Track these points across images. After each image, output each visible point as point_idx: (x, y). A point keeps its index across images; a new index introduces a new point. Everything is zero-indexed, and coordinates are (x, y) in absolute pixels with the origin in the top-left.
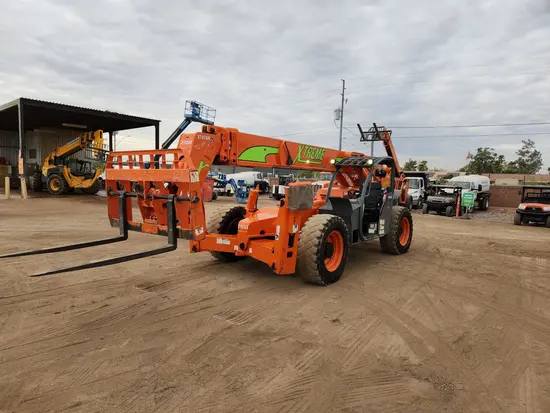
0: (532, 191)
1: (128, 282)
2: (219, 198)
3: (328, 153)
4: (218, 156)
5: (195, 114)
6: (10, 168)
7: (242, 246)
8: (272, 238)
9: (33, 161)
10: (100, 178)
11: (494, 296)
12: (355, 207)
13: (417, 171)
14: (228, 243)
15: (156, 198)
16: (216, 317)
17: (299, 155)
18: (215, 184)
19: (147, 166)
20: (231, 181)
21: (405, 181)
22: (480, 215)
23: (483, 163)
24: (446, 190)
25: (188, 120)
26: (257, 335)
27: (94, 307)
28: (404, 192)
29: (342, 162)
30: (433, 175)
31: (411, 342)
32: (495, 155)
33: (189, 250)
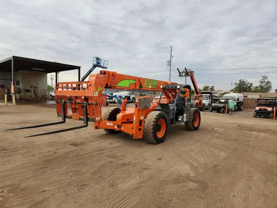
0: (264, 101)
1: (65, 143)
2: (109, 104)
3: (160, 82)
4: (107, 85)
5: (98, 63)
6: (6, 90)
7: (118, 126)
8: (132, 122)
9: (18, 87)
10: (51, 95)
11: (235, 149)
12: (171, 108)
13: (209, 91)
14: (112, 125)
15: (78, 103)
16: (106, 157)
17: (145, 84)
18: (108, 98)
19: (74, 89)
20: (115, 96)
21: (201, 96)
22: (238, 112)
23: (242, 87)
24: (221, 101)
25: (95, 66)
26: (124, 165)
27: (50, 153)
28: (200, 101)
29: (166, 87)
30: (216, 93)
31: (193, 168)
32: (248, 83)
33: (94, 128)
